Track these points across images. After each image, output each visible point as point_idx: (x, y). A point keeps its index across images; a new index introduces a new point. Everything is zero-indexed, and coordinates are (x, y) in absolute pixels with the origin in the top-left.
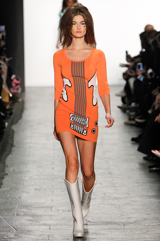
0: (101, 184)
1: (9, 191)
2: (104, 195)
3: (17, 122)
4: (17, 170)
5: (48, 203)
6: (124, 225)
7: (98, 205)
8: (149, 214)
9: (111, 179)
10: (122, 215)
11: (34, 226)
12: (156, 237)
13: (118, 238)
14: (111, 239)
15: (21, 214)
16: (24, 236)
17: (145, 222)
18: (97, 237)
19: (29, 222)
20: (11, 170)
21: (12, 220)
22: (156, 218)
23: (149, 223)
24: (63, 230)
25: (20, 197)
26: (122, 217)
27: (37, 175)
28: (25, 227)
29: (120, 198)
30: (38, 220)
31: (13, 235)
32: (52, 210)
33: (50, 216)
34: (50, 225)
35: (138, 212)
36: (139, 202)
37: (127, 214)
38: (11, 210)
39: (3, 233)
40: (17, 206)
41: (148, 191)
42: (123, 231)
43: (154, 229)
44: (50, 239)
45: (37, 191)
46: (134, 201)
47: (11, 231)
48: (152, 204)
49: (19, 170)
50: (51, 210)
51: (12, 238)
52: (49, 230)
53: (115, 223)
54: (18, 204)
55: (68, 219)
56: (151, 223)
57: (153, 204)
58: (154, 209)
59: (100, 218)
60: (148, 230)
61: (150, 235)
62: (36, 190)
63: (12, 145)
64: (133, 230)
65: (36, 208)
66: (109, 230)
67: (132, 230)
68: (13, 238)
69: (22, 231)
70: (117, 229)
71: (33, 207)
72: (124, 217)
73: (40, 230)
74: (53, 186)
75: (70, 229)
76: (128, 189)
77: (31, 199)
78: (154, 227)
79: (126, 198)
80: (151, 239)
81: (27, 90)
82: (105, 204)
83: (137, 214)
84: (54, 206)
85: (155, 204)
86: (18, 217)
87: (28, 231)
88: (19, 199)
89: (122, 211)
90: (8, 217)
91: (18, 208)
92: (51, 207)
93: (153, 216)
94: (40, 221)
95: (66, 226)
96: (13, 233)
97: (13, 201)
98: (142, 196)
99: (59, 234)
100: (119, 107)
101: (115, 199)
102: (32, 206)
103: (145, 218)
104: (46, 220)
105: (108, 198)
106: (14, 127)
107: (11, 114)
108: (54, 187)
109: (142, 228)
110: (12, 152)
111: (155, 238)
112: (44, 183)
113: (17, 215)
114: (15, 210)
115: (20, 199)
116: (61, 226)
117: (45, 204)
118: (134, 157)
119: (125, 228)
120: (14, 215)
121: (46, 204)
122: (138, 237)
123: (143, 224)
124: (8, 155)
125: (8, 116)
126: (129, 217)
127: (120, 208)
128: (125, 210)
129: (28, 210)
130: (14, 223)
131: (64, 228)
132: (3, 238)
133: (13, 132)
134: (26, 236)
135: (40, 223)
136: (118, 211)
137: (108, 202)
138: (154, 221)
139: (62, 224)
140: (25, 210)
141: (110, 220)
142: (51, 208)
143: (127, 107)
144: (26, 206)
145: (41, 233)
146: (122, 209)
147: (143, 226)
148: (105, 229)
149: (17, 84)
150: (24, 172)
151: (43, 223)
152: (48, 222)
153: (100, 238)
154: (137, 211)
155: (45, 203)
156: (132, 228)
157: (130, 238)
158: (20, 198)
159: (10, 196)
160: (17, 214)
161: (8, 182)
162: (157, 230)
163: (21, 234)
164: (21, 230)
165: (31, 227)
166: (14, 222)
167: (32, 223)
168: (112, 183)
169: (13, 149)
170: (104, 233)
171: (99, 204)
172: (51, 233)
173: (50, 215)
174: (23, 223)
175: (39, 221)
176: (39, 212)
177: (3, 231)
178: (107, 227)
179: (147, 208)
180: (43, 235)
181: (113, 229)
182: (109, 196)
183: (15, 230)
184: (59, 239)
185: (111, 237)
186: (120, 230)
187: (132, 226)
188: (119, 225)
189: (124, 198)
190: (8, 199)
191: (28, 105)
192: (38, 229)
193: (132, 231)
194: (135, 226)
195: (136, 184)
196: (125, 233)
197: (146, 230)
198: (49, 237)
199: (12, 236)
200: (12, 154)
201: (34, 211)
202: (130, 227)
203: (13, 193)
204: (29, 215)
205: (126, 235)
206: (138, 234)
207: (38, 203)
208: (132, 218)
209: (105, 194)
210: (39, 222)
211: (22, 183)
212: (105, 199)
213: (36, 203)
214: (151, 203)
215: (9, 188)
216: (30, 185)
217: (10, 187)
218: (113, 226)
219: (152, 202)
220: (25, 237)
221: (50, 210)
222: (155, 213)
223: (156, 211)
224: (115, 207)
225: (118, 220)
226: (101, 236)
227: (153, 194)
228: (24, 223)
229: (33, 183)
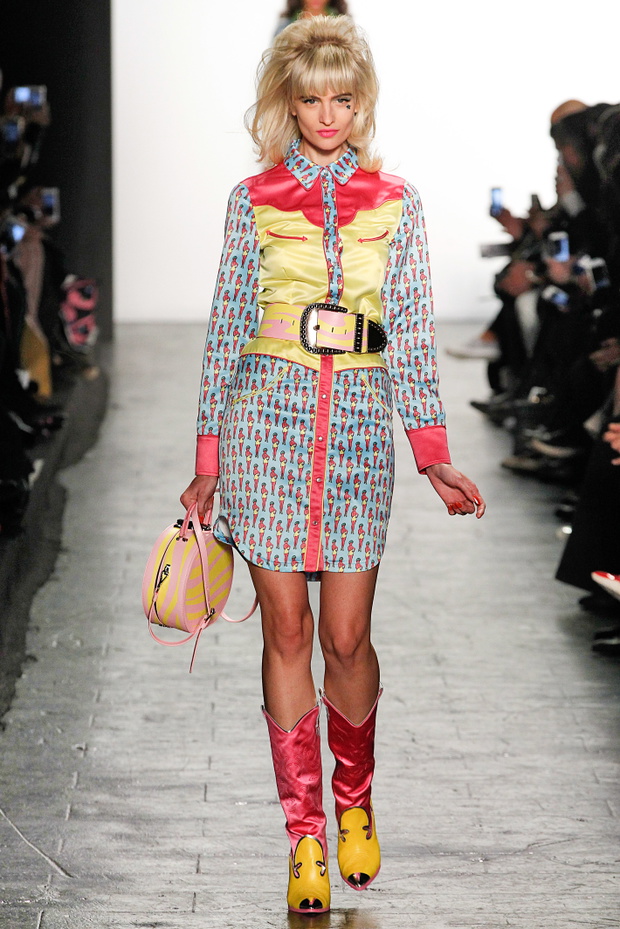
0: (399, 699)
1: (44, 721)
2: (413, 744)
3: (79, 457)
4: (78, 643)
5: (192, 770)
6: (486, 860)
7: (388, 781)
8: (584, 818)
9: (439, 681)
10: (480, 820)
11: (138, 859)
12: (608, 908)
13: (462, 911)
14: (435, 913)
15: (89, 811)
16: (99, 898)
17: (568, 850)
18: (381, 906)
19: (116, 845)
20: (54, 644)
21: (53, 834)
22: (609, 836)
23: (585, 853)
24: (251, 874)
25: (84, 747)
26: (477, 827)
27: (151, 664)
28: (101, 862)
29: (473, 757)
30: (155, 837)
31: (56, 894)
32: (210, 797)
33: (201, 822)
34: (199, 856)
35: (543, 809)
36: (547, 773)
37: (499, 818)
38: (51, 796)
39: (14, 886)
40: (75, 780)
41: (583, 731)
42: (483, 883)
43: (603, 877)
44: (197, 910)
45: (150, 725)
46: (526, 767)
47: (49, 879)
48: (597, 782)
49: (82, 643)
50: (205, 801)
51: (50, 905)
52: (195, 877)
53: (453, 853)
54: (75, 774)
55: (270, 833)
56: (591, 853)
57: (602, 780)
58: (605, 801)
59: (395, 832)
60: (578, 882)
61: (587, 898)
62: (147, 719)
63: (57, 547)
64: (522, 881)
65: (144, 789)
66: (426, 879)
67: (517, 880)
68: (56, 904)
69: (89, 879)
70: (458, 875)
71: (135, 787)
72: (485, 828)
73: (162, 875)
74: (213, 705)
75: (275, 874)
76: (504, 720)
77: (128, 754)
78: (604, 869)
79: (496, 755)
80: (592, 914)
81: (120, 334)
82: (415, 778)
83: (536, 820)
84: (218, 784)
85: (609, 780)
86: (77, 825)
87: (111, 878)
88: (82, 754)
89: (477, 806)
90: (36, 823)
91: (76, 787)
92: (206, 787)
93: (600, 827)
94: (161, 841)
95: (261, 862)
96: (55, 886)
97: (60, 763)
98: (560, 750)
99: (235, 890)
100: (475, 405)
101: (455, 758)
102: (130, 780)
103: (570, 835)
104: (184, 837)
105: (428, 754)
106: (68, 478)
107: (57, 424)
108: (217, 709)
109: (555, 872)
110: (58, 574)
111: (607, 912)
112: (180, 695)
113: (74, 814)
114: (67, 797)
115: (85, 755)
116: (242, 860)
117: (181, 774)
118: (530, 598)
119: (489, 871)
120: (61, 814)
121: (186, 776)
122: (539, 905)
123: (562, 858)
124: (41, 584)
125: (45, 432)
126: (506, 827)
127: (470, 795)
128: (490, 803)
129: (116, 795)
130: (59, 848)
131: (252, 867)
132: (14, 905)
133: (63, 495)
134: (105, 898)
135: (161, 848)
136: (465, 806)
137: (425, 769)
138: (605, 848)
139: (246, 854)
140: (103, 797)
141: (430, 841)
142: (203, 792)
143: (507, 406)
144: (109, 784)
145: (165, 887)
146: (479, 799)
147: (561, 865)
148: (411, 876)
149: (81, 313)
150: (103, 652)
151: (172, 847)
152: (194, 845)
153: (393, 907)
154: (538, 808)
155: (183, 770)
156: (515, 872)
157: (508, 909)
158: (86, 749)
159: (45, 741)
160: (71, 811)
161: (39, 690)
162: (614, 880)
163: (84, 890)
164: (87, 876)
165: (125, 861)
166: (61, 841)
167: (131, 846)
168: (443, 696)
169: (63, 559)
170: (409, 888)
171: (391, 777)
172: (205, 887)
173: (198, 819)
174: (93, 846)
175: (157, 839)
176: (158, 805)
177: (16, 878)
178: (420, 868)
179: (579, 795)
180: (172, 893)
181: (443, 876)
182: (431, 747)
183: (63, 874)
184: (234, 910)
185: (434, 906)
186: (468, 879)
187: (518, 864)
188: (466, 858)
189: (489, 755)
190: (39, 754)
191: (124, 392)
192: (151, 872)
193: (515, 884)
194: (528, 865)
195: (538, 704)
196: (488, 892)
197: (571, 881)
198: (194, 904)
199: (51, 895)
200: (57, 579)
201: (138, 803)
202: (511, 869)
203: (59, 731)
204: (118, 816)
205: (494, 897)
206: (541, 896)
207: (154, 770)
208: (516, 833)
209: (413, 740)
210: (158, 843)
211: (96, 692)
212: (413, 759)
213: (146, 771)
214: (594, 775)
215: (43, 713)
216: (126, 703)
217: (49, 710)
218: (442, 863)
219: (597, 775)
220: (102, 903)
221: (203, 797)
222: (607, 814)
223: (612, 809)
224: (452, 792)
225: (462, 841)
226: (395, 902)
227: (602, 740)
228: (97, 847)
229: (138, 694)
